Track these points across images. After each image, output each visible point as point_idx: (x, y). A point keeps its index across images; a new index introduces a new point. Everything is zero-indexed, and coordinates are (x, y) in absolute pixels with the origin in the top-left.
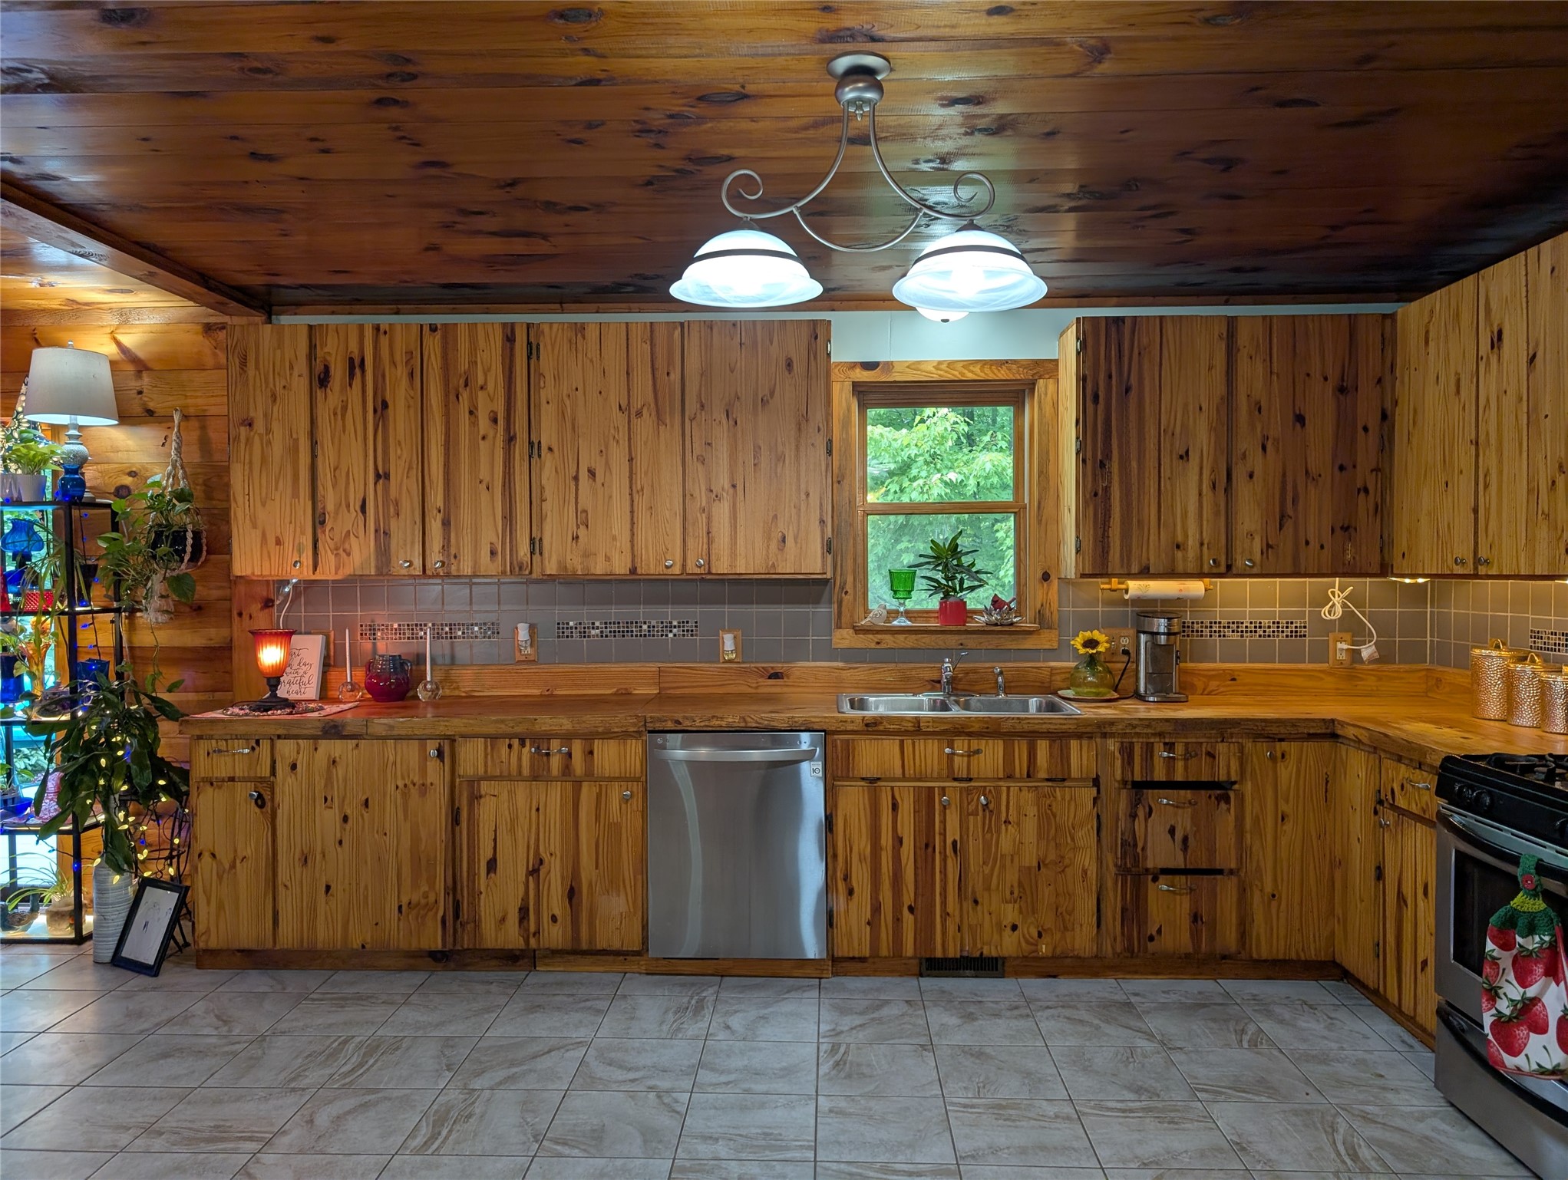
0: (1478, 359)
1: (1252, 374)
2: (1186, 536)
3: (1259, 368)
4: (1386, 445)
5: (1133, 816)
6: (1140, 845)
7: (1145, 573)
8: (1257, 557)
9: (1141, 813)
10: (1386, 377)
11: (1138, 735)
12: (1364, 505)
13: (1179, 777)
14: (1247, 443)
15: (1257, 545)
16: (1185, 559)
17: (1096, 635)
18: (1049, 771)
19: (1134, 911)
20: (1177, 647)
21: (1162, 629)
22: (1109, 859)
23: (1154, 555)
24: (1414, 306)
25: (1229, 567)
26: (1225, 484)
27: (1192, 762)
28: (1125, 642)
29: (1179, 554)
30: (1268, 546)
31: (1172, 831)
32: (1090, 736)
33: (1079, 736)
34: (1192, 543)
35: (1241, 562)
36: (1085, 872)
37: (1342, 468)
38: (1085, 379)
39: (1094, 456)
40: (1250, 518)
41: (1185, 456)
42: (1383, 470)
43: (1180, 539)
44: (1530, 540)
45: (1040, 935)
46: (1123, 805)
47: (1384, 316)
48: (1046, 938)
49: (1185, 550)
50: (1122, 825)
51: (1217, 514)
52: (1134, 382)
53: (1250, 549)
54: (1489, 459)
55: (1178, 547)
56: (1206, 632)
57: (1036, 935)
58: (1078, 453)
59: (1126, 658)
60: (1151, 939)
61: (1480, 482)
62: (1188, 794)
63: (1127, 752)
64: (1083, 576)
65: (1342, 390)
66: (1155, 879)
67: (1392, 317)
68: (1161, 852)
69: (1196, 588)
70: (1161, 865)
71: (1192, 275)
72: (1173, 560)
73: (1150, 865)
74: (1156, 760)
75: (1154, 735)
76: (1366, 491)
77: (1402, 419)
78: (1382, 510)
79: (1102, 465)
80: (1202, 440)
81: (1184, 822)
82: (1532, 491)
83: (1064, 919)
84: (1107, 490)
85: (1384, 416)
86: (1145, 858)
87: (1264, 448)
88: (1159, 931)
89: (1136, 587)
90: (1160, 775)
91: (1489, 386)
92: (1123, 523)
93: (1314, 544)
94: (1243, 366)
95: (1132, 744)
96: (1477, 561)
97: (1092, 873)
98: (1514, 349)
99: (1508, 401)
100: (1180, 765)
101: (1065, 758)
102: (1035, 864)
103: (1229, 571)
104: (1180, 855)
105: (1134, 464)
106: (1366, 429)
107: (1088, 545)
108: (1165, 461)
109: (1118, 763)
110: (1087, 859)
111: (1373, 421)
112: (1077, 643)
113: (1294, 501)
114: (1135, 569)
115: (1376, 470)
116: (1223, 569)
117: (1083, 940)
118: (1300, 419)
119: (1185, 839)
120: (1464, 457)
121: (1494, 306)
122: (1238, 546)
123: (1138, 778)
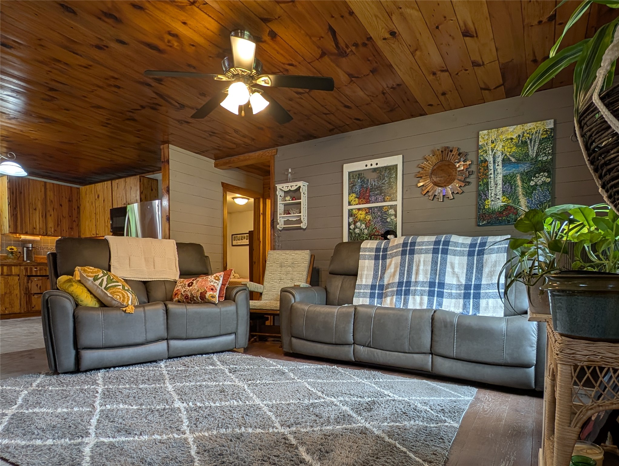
0: (95, 199)
1: (50, 194)
2: (36, 226)
3: (52, 194)
4: (79, 213)
5: (28, 282)
6: (30, 288)
7: (26, 233)
8: (53, 232)
9: (30, 282)
10: (79, 199)
11: (28, 265)
12: (75, 224)
13: (38, 274)
14: (49, 208)
15: (53, 230)
16: (36, 231)
17: (13, 247)
18: (7, 273)
19: (29, 302)
20: (33, 251)
21: (30, 246)
22: (22, 292)
23: (29, 229)
24: (83, 187)
25: (46, 234)
26: (45, 217)
27: (41, 271)
28: (19, 250)
29: (35, 230)
30: (55, 230)
31: (37, 285)
32: (17, 265)
33: (14, 265)
34: (38, 228)
35: (49, 233)
36: (17, 295)
37: (70, 216)
38: (10, 189)
39: (13, 206)
40: (51, 224)
41: (35, 209)
42: (78, 217)
43: (35, 226)
44: (105, 230)
45: (6, 309)
46: (25, 281)
47: (77, 188)
48: (7, 309)
49: (36, 230)
50: (25, 284)
51: (43, 222)
52: (22, 191)
53: (51, 230)
54: (98, 217)
55: (34, 228)
56: (40, 249)
57: (4, 309)
58: (8, 205)
59: (20, 254)
60: (33, 308)
61: (97, 220)
62: (40, 278)
63: (26, 269)
64: (11, 233)
65: (69, 201)
66: (34, 295)
67: (79, 188)
68: (34, 290)
69: (38, 238)
70: (35, 292)
71: (37, 171)
72: (33, 231)
73: (32, 292)
74: (33, 271)
75: (32, 266)
76: (75, 221)
77: (82, 208)
78: (78, 225)
79: (15, 208)
80: (39, 206)
81: (40, 284)
82: (105, 222)
83: (11, 305)
84: (16, 214)
85: (78, 207)
86: (31, 291)
87: (53, 210)
88: (35, 306)
89: (23, 237)
90: (34, 274)
91: (97, 204)
92: (21, 222)
93: (65, 231)
94: (48, 193)
95: (27, 268)
96: (96, 234)
97: (19, 295)
98: (101, 198)
99: (101, 207)
100: (39, 272)
101: (11, 271)
102: (4, 293)
103: (46, 235)
104: (39, 290)
105: (23, 209)
106: (74, 209)
107: (12, 226)
108: (31, 210)
109: (24, 271)
110: (17, 292)
111: (76, 208)
112: (8, 249)
113: (60, 222)
114: (24, 232)
115: (77, 217)
116: (45, 234)
117: (17, 309)
118: (61, 205)
119: (40, 287)
120: (93, 216)
121: (98, 190)
122: (49, 229)
123: (29, 274)
